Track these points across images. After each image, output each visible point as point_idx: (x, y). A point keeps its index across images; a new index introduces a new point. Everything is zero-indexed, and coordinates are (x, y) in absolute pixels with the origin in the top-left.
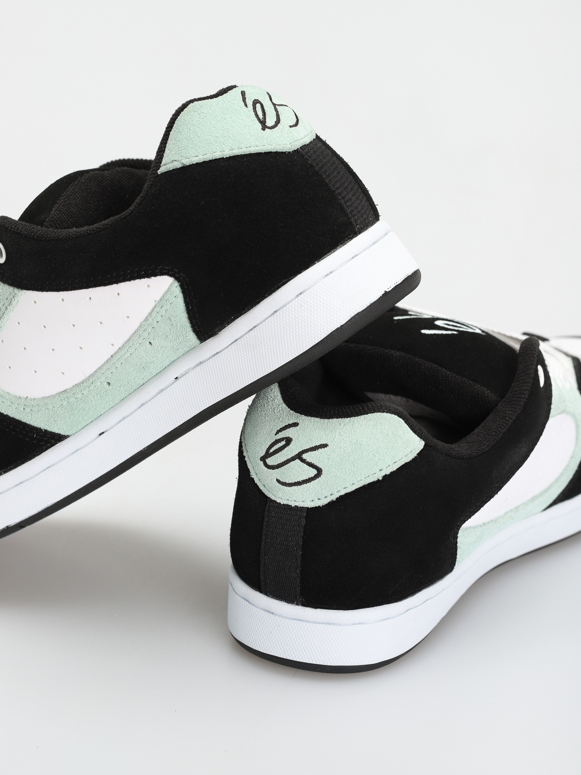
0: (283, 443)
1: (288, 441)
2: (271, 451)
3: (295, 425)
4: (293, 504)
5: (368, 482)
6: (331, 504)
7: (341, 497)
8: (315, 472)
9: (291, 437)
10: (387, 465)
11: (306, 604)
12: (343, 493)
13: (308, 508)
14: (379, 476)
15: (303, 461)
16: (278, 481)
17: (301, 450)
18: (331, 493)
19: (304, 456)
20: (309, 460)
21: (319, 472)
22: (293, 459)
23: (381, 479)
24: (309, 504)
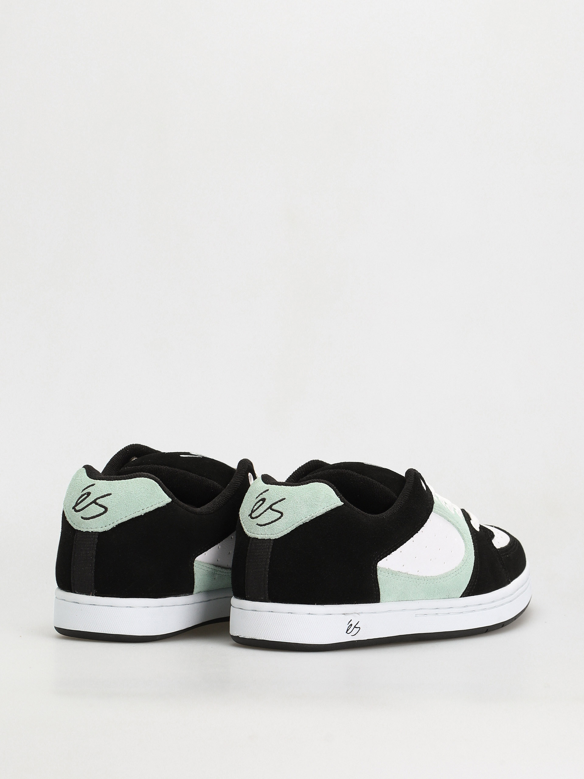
0: (86, 495)
1: (89, 494)
2: (79, 502)
3: (93, 485)
4: (90, 530)
5: (135, 516)
6: (113, 529)
7: (119, 524)
8: (103, 510)
9: (90, 492)
10: (147, 507)
11: (97, 595)
12: (120, 522)
13: (99, 532)
14: (142, 513)
15: (97, 504)
16: (82, 518)
17: (96, 498)
18: (113, 522)
19: (97, 501)
20: (100, 503)
21: (106, 509)
22: (91, 503)
23: (143, 514)
24: (100, 530)
